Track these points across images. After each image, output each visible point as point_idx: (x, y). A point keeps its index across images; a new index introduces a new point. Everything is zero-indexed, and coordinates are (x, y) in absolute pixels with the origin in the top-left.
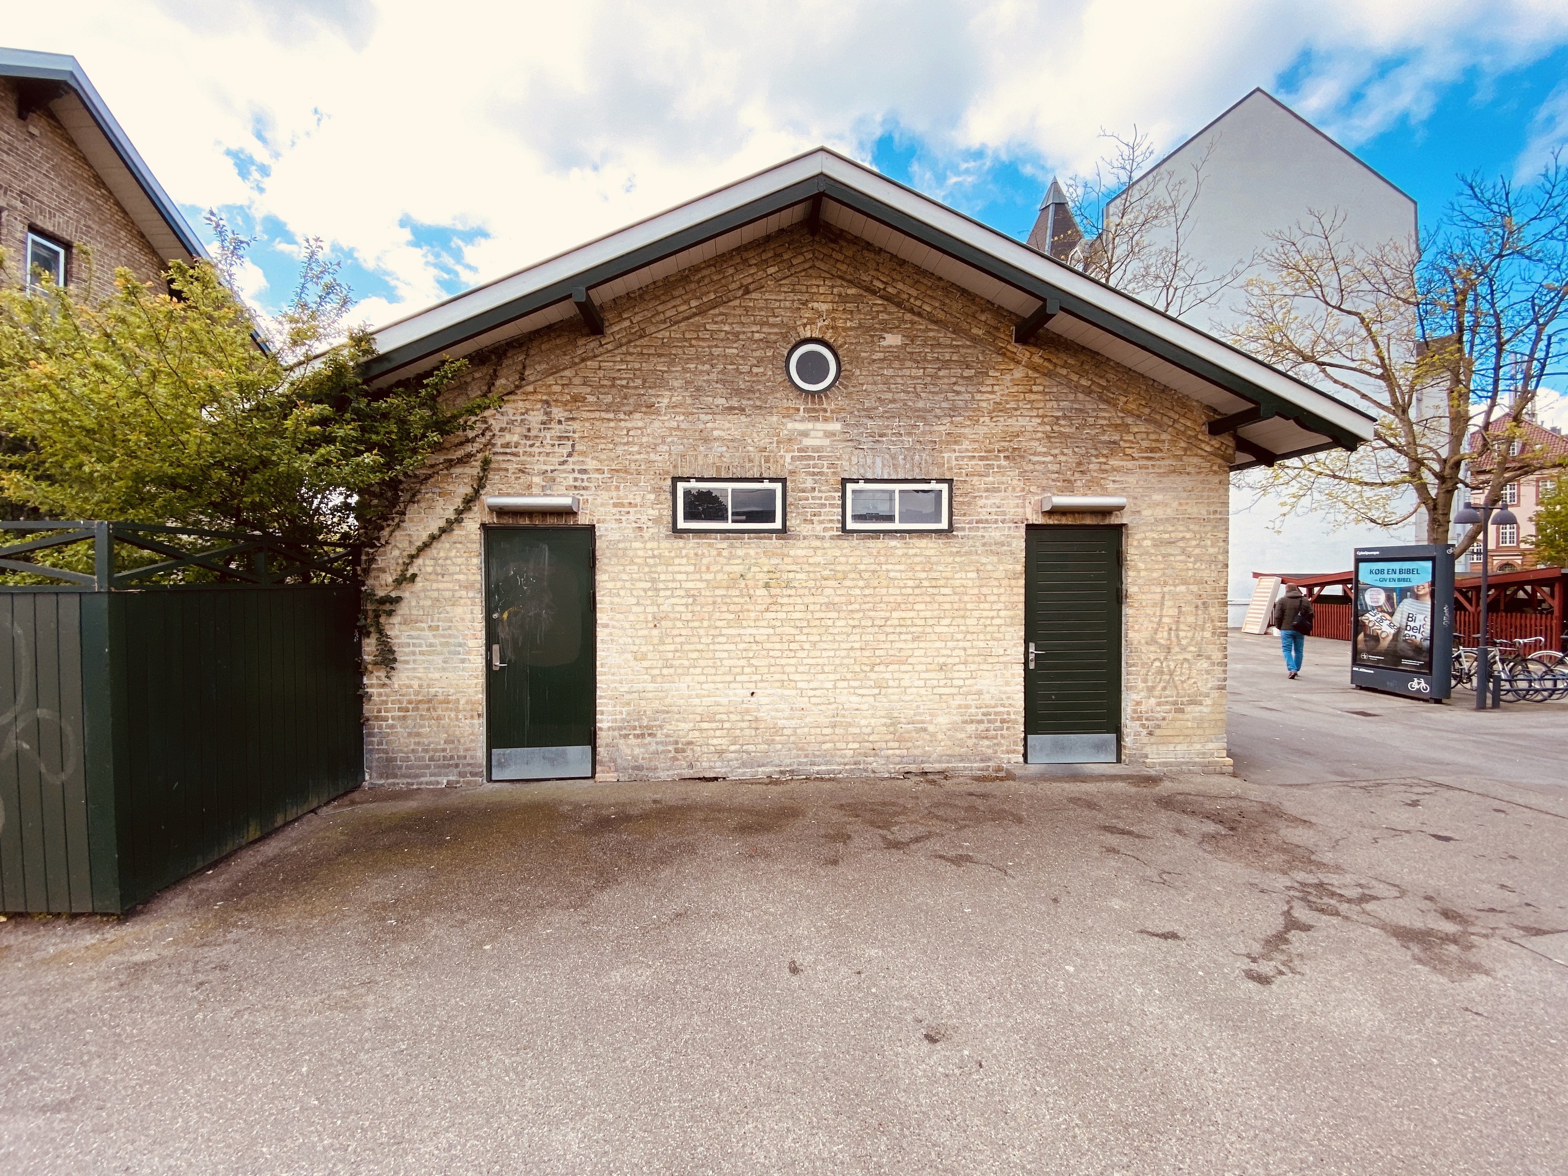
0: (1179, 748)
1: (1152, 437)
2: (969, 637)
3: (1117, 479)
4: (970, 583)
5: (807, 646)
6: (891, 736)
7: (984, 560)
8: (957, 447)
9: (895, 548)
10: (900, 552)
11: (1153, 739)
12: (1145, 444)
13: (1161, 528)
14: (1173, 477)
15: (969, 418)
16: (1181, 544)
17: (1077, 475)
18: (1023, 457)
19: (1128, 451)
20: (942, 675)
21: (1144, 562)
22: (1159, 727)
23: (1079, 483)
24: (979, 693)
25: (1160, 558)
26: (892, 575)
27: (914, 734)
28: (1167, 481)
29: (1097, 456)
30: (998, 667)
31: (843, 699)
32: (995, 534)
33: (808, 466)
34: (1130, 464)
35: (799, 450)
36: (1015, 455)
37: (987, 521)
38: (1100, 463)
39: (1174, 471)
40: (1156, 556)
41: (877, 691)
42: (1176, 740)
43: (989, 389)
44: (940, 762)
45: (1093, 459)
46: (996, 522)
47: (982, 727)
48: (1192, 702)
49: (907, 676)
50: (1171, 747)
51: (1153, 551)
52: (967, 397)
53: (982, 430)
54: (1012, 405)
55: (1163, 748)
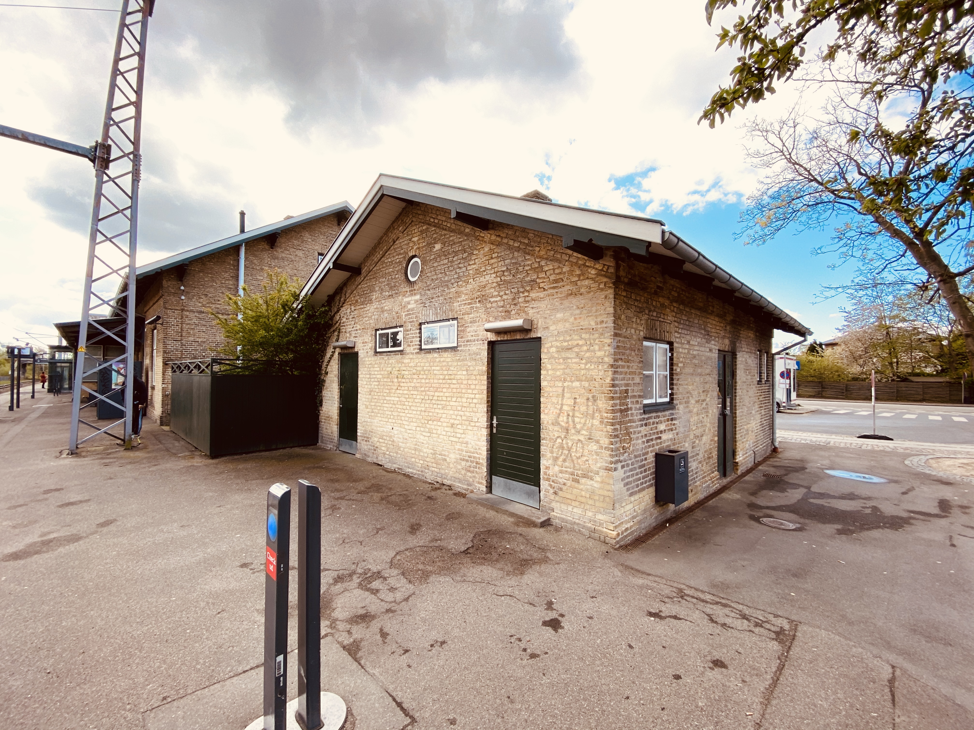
0: (575, 510)
1: (557, 271)
2: (463, 409)
3: (535, 306)
4: (463, 377)
5: (408, 408)
6: (433, 460)
7: (469, 364)
8: (459, 299)
9: (436, 358)
10: (437, 360)
11: (557, 498)
12: (552, 278)
13: (562, 338)
14: (571, 298)
15: (464, 281)
16: (576, 349)
17: (512, 307)
18: (486, 300)
19: (542, 285)
20: (452, 430)
21: (551, 364)
22: (561, 489)
23: (513, 312)
24: (467, 443)
25: (561, 361)
26: (435, 372)
27: (441, 461)
28: (566, 303)
29: (523, 293)
30: (475, 428)
31: (418, 436)
32: (474, 348)
33: (409, 318)
34: (542, 295)
35: (408, 311)
36: (483, 299)
37: (470, 341)
38: (525, 297)
39: (571, 294)
40: (559, 359)
41: (429, 434)
42: (574, 503)
43: (473, 262)
44: (451, 480)
45: (521, 295)
46: (474, 341)
47: (469, 464)
48: (585, 476)
49: (439, 428)
50: (570, 508)
51: (556, 356)
52: (464, 269)
53: (470, 287)
54: (483, 269)
55: (564, 507)
